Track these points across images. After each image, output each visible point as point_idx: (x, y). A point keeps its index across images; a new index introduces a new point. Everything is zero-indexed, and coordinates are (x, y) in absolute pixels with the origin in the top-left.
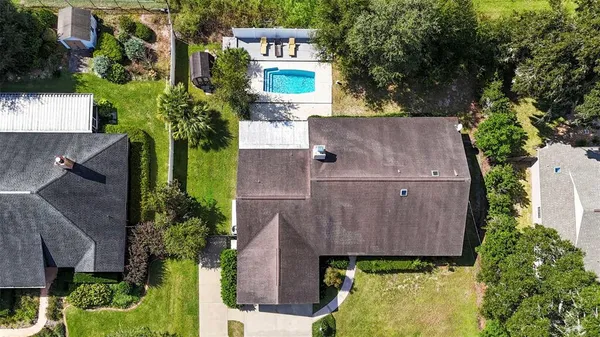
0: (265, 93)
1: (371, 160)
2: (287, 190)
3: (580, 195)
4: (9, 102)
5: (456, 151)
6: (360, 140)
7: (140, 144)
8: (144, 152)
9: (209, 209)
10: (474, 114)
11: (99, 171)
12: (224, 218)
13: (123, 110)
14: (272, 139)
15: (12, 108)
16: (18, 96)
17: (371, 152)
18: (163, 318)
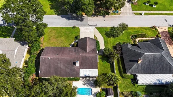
0: (91, 88)
1: (64, 62)
2: (85, 56)
3: (14, 55)
4: (160, 82)
5: (42, 65)
6: (66, 69)
7: (124, 73)
8: (122, 71)
9: (104, 60)
10: (33, 82)
11: (132, 62)
12: (100, 58)
13: (130, 83)
14: (89, 72)
15: (159, 80)
16: (159, 83)
17: (64, 65)
18: (111, 41)
